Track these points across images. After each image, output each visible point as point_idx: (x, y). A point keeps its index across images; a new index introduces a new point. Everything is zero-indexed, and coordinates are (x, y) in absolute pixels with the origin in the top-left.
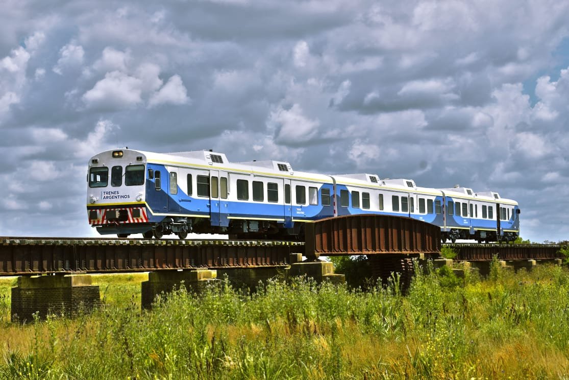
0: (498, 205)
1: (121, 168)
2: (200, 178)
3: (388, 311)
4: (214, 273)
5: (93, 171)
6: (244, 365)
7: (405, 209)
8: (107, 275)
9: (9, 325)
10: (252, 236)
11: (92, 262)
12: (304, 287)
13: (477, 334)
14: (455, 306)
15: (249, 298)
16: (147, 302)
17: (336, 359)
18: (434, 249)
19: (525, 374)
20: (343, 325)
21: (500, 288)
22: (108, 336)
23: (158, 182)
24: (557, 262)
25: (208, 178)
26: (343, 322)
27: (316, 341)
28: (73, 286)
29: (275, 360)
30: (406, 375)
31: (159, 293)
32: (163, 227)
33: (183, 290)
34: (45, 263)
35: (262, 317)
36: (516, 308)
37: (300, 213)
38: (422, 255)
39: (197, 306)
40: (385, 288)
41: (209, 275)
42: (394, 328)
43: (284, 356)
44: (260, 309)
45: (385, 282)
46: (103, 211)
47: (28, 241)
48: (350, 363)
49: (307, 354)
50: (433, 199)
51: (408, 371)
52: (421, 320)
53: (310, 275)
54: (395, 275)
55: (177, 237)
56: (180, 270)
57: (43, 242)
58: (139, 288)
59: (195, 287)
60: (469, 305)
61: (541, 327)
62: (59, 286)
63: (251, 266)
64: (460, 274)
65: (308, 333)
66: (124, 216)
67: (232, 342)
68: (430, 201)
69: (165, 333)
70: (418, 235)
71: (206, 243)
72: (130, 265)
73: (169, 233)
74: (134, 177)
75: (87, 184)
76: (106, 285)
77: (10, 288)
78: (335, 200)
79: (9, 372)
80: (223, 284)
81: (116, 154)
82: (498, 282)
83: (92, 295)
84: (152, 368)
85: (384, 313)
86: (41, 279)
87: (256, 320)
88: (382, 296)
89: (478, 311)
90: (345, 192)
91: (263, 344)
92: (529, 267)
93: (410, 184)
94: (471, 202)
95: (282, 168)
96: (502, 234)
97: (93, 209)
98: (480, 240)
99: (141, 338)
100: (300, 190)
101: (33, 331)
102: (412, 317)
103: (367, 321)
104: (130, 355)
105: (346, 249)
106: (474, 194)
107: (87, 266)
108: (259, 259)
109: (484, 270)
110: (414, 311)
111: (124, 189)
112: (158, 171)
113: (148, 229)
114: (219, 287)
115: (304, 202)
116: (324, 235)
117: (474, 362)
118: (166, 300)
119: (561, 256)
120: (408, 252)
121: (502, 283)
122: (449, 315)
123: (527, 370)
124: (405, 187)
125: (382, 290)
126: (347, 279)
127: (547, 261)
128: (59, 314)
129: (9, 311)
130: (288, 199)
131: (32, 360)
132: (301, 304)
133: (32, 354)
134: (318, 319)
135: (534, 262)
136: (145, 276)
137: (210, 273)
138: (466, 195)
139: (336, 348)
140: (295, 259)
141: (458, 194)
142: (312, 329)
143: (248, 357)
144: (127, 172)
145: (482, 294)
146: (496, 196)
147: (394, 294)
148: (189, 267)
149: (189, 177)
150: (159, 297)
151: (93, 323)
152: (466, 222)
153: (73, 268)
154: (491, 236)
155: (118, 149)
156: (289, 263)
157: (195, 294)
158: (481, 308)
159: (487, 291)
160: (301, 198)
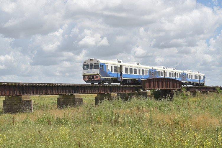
0: (199, 75)
1: (92, 64)
2: (115, 67)
3: (166, 106)
4: (116, 94)
5: (84, 65)
6: (124, 121)
7: (172, 76)
8: (85, 94)
9: (57, 109)
10: (129, 84)
11: (81, 91)
12: (142, 98)
13: (192, 112)
14: (185, 104)
15: (126, 101)
16: (97, 102)
17: (151, 119)
18: (180, 88)
19: (206, 124)
20: (153, 110)
21: (199, 99)
22: (85, 112)
23: (103, 68)
24: (215, 92)
25: (117, 67)
26: (153, 108)
27: (145, 114)
28: (75, 98)
29: (133, 119)
30: (171, 124)
31: (100, 100)
32: (104, 81)
33: (107, 99)
34: (67, 91)
35: (130, 107)
36: (203, 105)
37: (143, 77)
38: (176, 90)
39: (111, 104)
40: (165, 99)
41: (115, 95)
42: (168, 110)
43: (136, 118)
44: (129, 105)
45: (165, 97)
46: (87, 76)
47: (62, 85)
48: (155, 121)
49: (143, 118)
50: (181, 73)
51: (172, 123)
52: (176, 108)
53: (144, 95)
54: (168, 95)
55: (108, 84)
56: (106, 93)
57: (67, 85)
58: (94, 98)
59: (110, 98)
60: (190, 104)
61: (210, 110)
62: (71, 98)
63: (127, 92)
64: (187, 95)
65: (143, 112)
66: (93, 78)
67: (121, 114)
68: (180, 74)
69: (101, 112)
70: (175, 84)
71: (114, 85)
72: (91, 92)
73: (106, 83)
74: (96, 67)
75: (83, 68)
76: (85, 97)
77: (57, 98)
78: (153, 74)
79: (56, 122)
80: (119, 97)
81: (91, 60)
82: (198, 97)
83: (81, 101)
84: (98, 122)
85: (165, 106)
86: (66, 96)
87: (128, 108)
88: (164, 101)
89: (192, 106)
90: (155, 71)
91: (130, 115)
92: (207, 93)
93: (174, 69)
94: (191, 74)
95: (138, 64)
96: (200, 83)
97: (84, 76)
98: (194, 85)
99: (95, 113)
100: (143, 71)
101: (64, 111)
102: (173, 107)
103: (160, 109)
104: (92, 118)
105: (154, 87)
106: (192, 72)
107: (79, 92)
108: (129, 90)
109: (194, 94)
110: (174, 106)
111: (93, 70)
112: (103, 65)
113: (100, 81)
114: (117, 98)
115: (144, 74)
116: (148, 83)
117: (191, 120)
118: (102, 102)
119: (216, 90)
120: (172, 89)
121: (199, 98)
122: (184, 107)
123: (206, 123)
124: (173, 70)
125: (165, 100)
126: (154, 96)
127: (212, 91)
128: (71, 106)
129: (56, 105)
130: (139, 73)
131: (63, 119)
132: (141, 103)
133: (63, 117)
134: (146, 108)
135: (208, 92)
136: (96, 95)
137: (115, 94)
138: (190, 72)
139: (151, 116)
140: (139, 90)
141: (188, 72)
142: (144, 111)
143: (125, 119)
144: (94, 65)
145: (193, 101)
146: (198, 73)
147: (168, 101)
148: (108, 92)
149: (112, 67)
150: (100, 101)
151: (81, 109)
152: (190, 80)
153: (75, 92)
154: (197, 84)
155: (92, 59)
156: (137, 91)
157: (110, 100)
158: (193, 105)
159: (195, 100)
160: (143, 73)
